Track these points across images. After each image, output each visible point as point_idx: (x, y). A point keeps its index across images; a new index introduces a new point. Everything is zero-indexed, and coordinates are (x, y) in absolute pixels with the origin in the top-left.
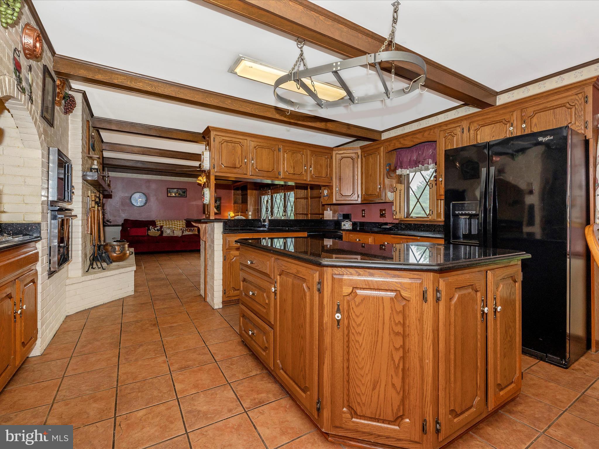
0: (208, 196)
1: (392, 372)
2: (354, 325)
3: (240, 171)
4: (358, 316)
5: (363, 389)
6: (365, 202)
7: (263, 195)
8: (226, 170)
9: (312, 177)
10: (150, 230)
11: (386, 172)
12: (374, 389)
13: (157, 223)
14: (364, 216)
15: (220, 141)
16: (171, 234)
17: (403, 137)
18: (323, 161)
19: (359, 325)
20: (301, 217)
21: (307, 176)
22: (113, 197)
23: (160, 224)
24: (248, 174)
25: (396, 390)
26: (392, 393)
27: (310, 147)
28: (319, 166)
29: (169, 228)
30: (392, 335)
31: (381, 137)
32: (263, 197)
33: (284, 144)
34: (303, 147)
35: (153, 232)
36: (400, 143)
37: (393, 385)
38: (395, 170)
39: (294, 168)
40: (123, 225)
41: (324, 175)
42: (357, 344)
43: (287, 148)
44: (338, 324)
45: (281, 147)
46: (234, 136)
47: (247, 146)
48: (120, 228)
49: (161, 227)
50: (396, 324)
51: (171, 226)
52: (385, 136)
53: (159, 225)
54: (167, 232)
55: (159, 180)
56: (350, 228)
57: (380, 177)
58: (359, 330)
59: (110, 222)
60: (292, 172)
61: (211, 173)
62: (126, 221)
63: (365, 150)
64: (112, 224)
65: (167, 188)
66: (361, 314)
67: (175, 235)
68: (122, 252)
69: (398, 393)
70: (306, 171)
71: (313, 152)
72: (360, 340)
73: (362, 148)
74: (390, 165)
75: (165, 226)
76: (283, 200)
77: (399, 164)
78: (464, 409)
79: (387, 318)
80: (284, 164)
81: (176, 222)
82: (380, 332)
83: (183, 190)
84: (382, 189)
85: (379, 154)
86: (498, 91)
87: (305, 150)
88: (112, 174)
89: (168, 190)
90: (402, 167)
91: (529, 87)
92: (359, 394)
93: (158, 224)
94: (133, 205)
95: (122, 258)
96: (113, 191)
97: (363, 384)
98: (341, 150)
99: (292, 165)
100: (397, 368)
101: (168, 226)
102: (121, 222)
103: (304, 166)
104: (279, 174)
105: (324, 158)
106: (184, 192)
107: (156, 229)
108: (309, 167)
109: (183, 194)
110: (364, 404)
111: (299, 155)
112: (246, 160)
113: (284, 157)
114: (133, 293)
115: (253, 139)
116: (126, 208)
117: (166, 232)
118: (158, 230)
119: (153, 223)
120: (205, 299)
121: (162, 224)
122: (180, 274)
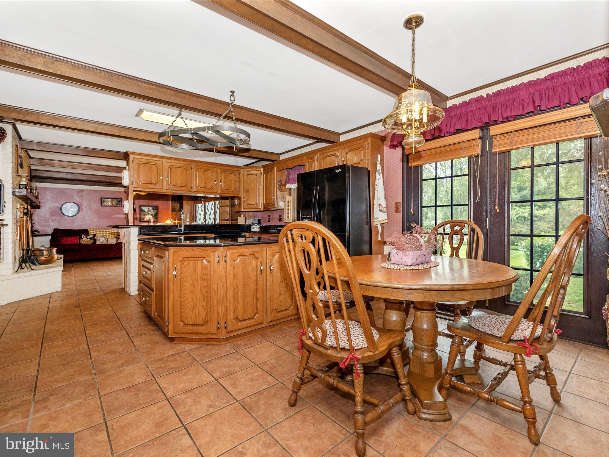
0: (128, 206)
1: (202, 300)
2: (184, 277)
3: (156, 187)
4: (185, 272)
5: (188, 310)
6: (265, 210)
7: (197, 204)
8: (144, 186)
9: (222, 190)
10: (82, 239)
11: (278, 186)
12: (193, 310)
13: (89, 232)
14: (269, 221)
15: (138, 162)
16: (105, 242)
17: (287, 161)
18: (232, 177)
19: (186, 277)
20: (226, 223)
21: (217, 189)
22: (41, 208)
23: (93, 232)
24: (164, 189)
25: (204, 308)
26: (202, 310)
27: (220, 166)
28: (228, 181)
29: (103, 236)
30: (202, 281)
31: (279, 158)
32: (197, 205)
33: (196, 164)
34: (214, 166)
35: (85, 240)
36: (286, 165)
37: (203, 306)
38: (285, 185)
39: (205, 183)
40: (52, 235)
41: (233, 188)
42: (185, 287)
43: (199, 167)
44: (176, 277)
45: (193, 166)
46: (151, 158)
47: (162, 166)
48: (50, 237)
49: (95, 235)
50: (204, 275)
51: (105, 234)
52: (282, 157)
53: (92, 234)
54: (101, 240)
55: (93, 190)
56: (258, 230)
57: (274, 190)
58: (186, 279)
59: (39, 232)
60: (204, 186)
61: (130, 188)
62: (55, 230)
63: (265, 168)
64: (40, 234)
65: (101, 198)
66: (187, 271)
67: (109, 243)
68: (49, 256)
69: (205, 310)
70: (217, 185)
71: (222, 171)
72: (187, 285)
73: (264, 167)
74: (281, 181)
75: (98, 235)
76: (213, 208)
77: (287, 181)
78: (245, 318)
79: (199, 272)
80: (196, 180)
81: (110, 231)
82: (196, 279)
83: (118, 200)
84: (275, 199)
85: (274, 173)
86: (340, 132)
87: (215, 169)
88: (39, 185)
89: (102, 201)
90: (289, 183)
91: (355, 132)
92: (186, 313)
93: (91, 232)
94: (64, 214)
95: (49, 261)
96: (41, 201)
97: (188, 308)
98: (248, 168)
99: (204, 181)
100: (204, 297)
101: (101, 234)
102: (50, 231)
103: (214, 181)
104: (192, 188)
105: (232, 175)
106: (119, 202)
107: (88, 237)
108: (219, 182)
109: (119, 203)
110: (189, 318)
111: (210, 173)
112: (161, 178)
113: (196, 174)
114: (60, 289)
115: (168, 161)
116: (56, 218)
117: (99, 240)
118: (90, 238)
119: (86, 232)
120: (124, 289)
121: (95, 233)
122: (109, 276)
